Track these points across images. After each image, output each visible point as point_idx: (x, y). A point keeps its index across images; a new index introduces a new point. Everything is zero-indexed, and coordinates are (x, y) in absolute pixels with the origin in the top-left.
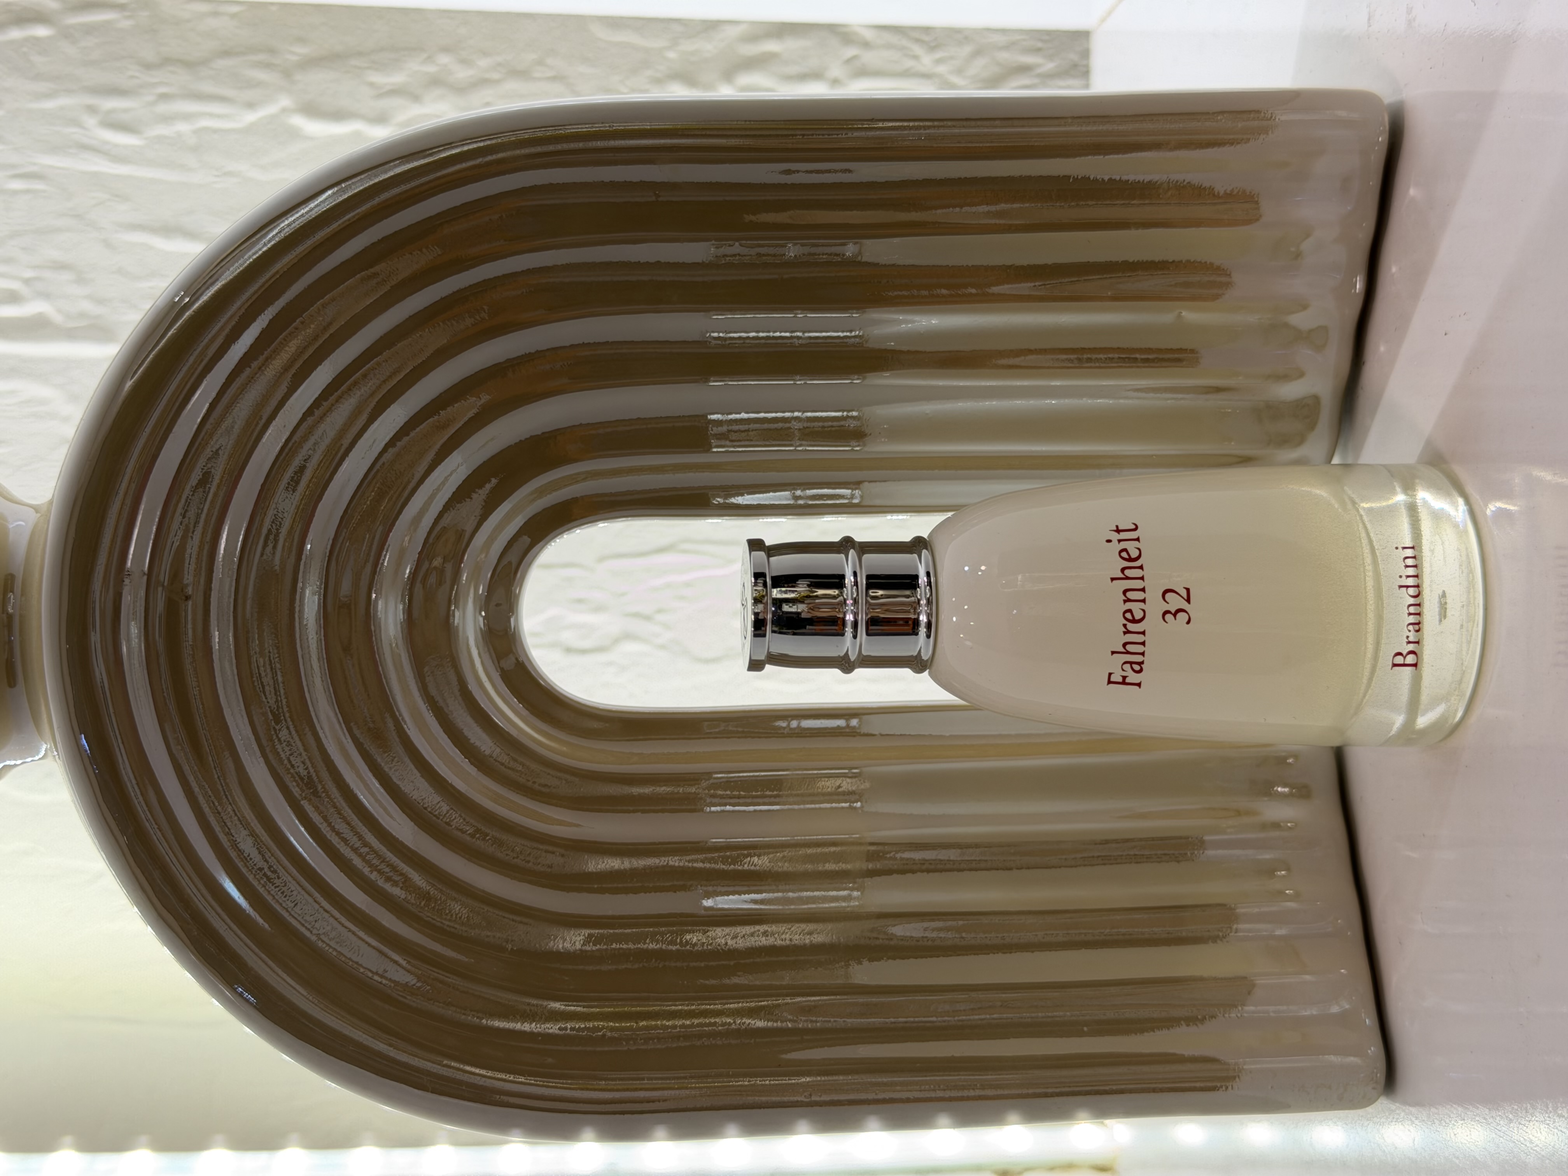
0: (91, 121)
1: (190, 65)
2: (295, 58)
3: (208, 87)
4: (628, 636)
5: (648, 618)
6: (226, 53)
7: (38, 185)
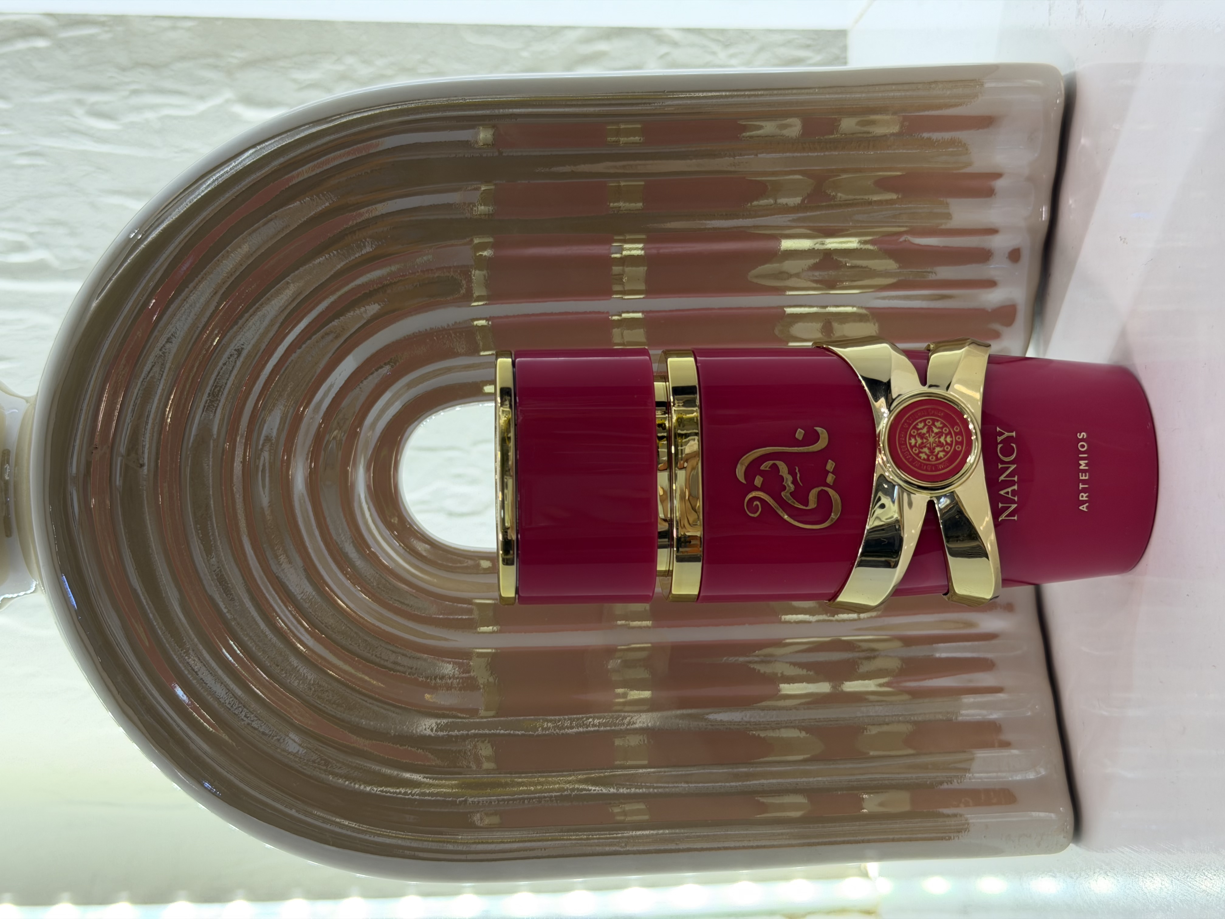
0: (79, 112)
1: (155, 67)
2: (235, 61)
3: (168, 84)
6: (183, 58)
7: (39, 161)
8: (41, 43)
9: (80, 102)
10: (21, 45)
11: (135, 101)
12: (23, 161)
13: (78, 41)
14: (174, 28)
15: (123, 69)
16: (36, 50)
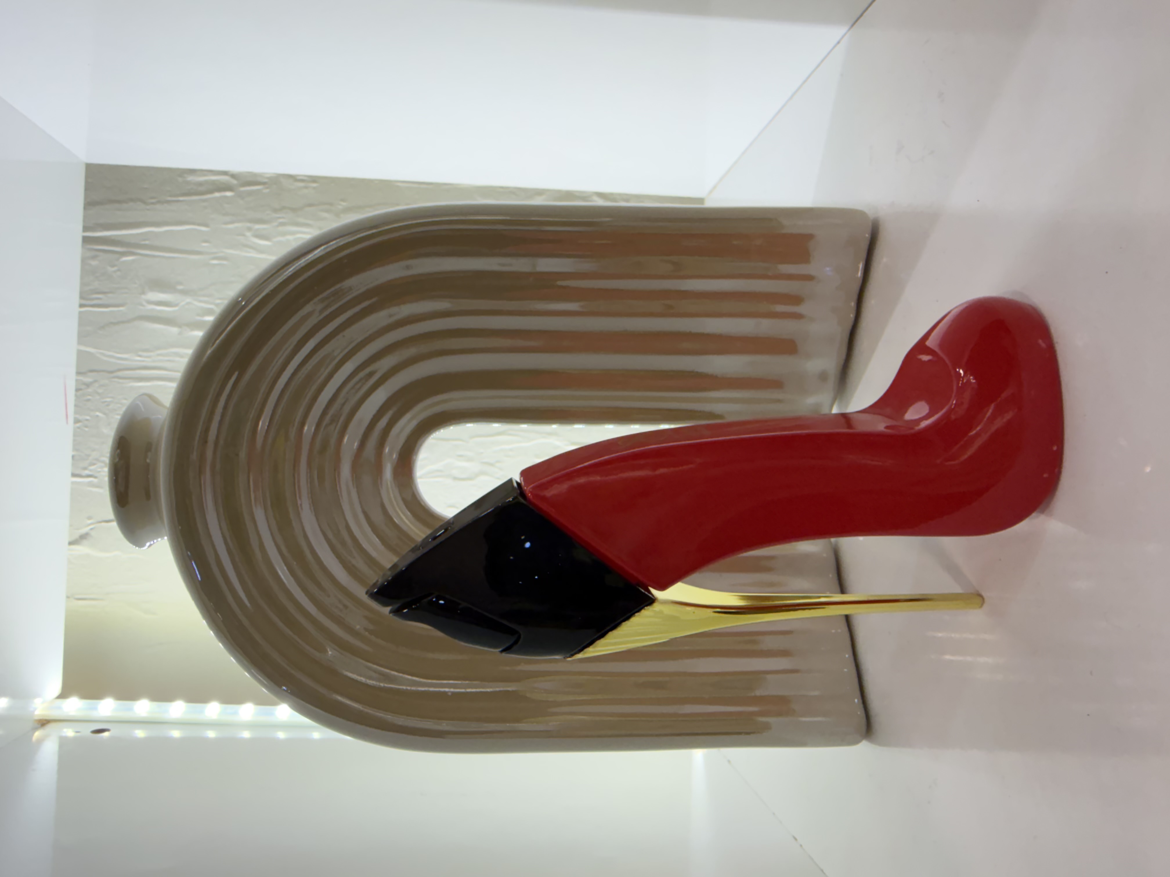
0: (248, 234)
1: (294, 210)
2: (340, 207)
3: (301, 220)
4: (482, 473)
5: (491, 465)
6: (311, 205)
7: (225, 262)
8: (229, 194)
9: (249, 229)
10: (217, 195)
11: (281, 229)
12: (215, 262)
13: (250, 193)
14: (306, 187)
15: (275, 211)
16: (226, 197)
